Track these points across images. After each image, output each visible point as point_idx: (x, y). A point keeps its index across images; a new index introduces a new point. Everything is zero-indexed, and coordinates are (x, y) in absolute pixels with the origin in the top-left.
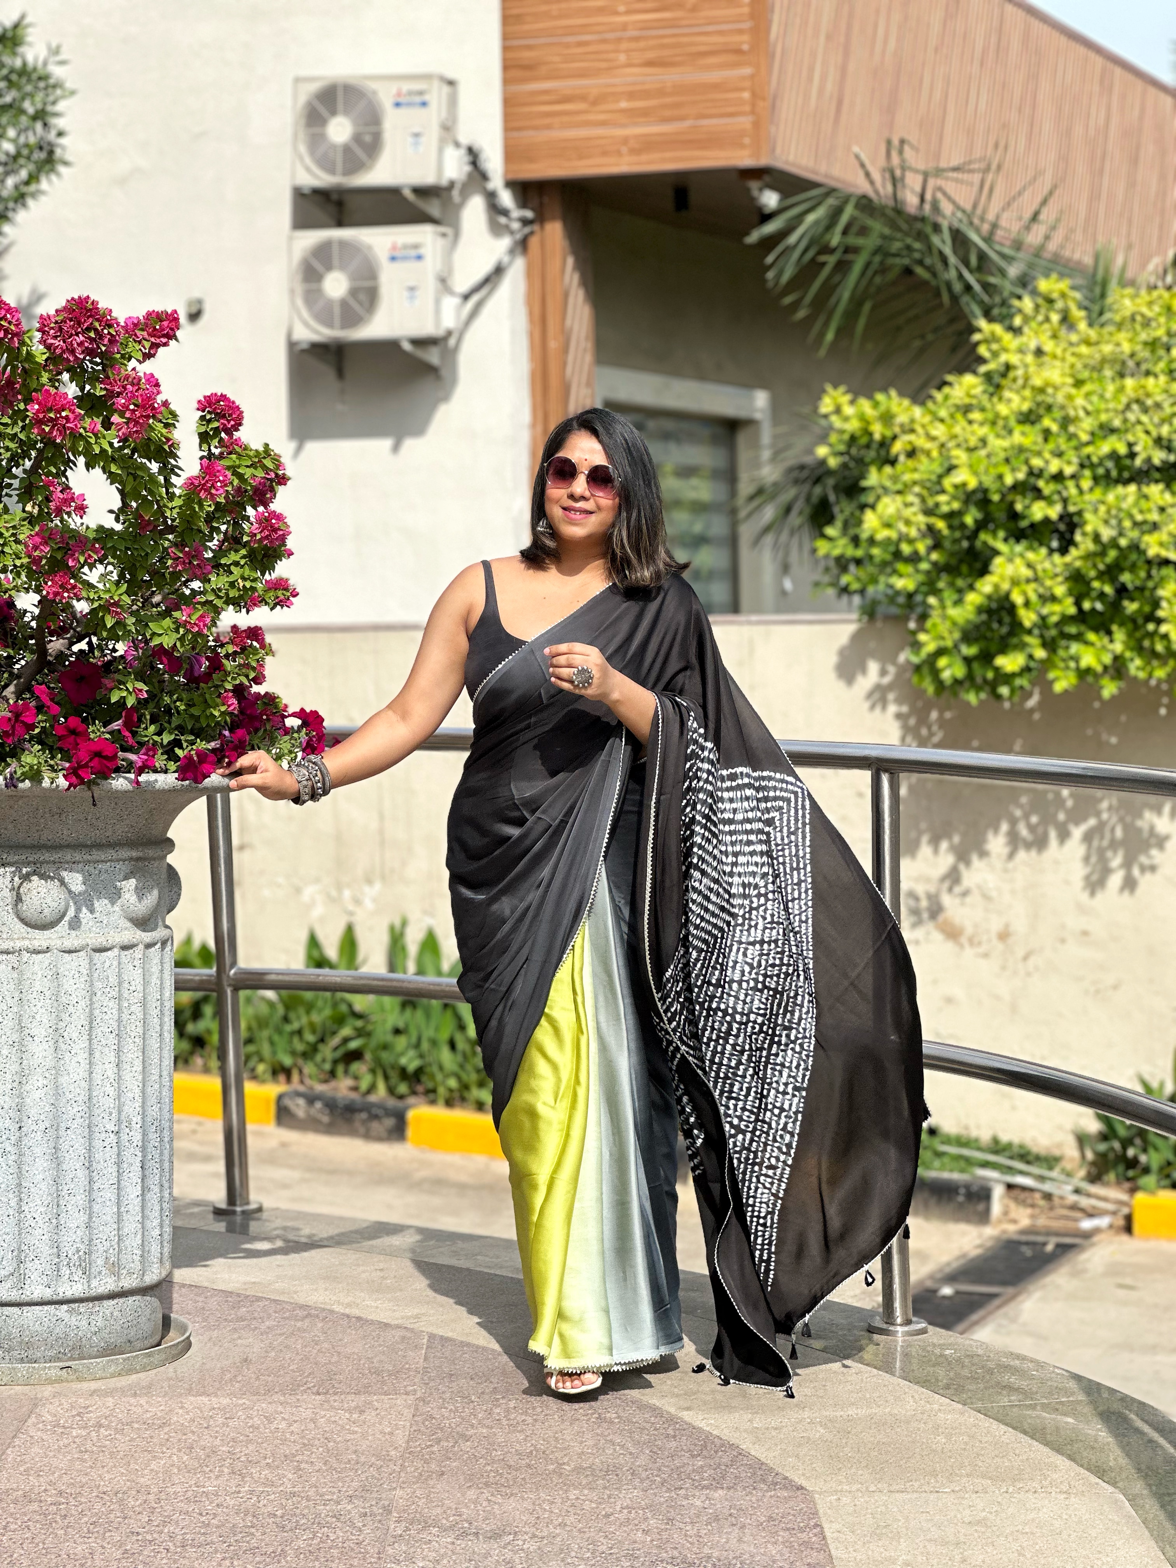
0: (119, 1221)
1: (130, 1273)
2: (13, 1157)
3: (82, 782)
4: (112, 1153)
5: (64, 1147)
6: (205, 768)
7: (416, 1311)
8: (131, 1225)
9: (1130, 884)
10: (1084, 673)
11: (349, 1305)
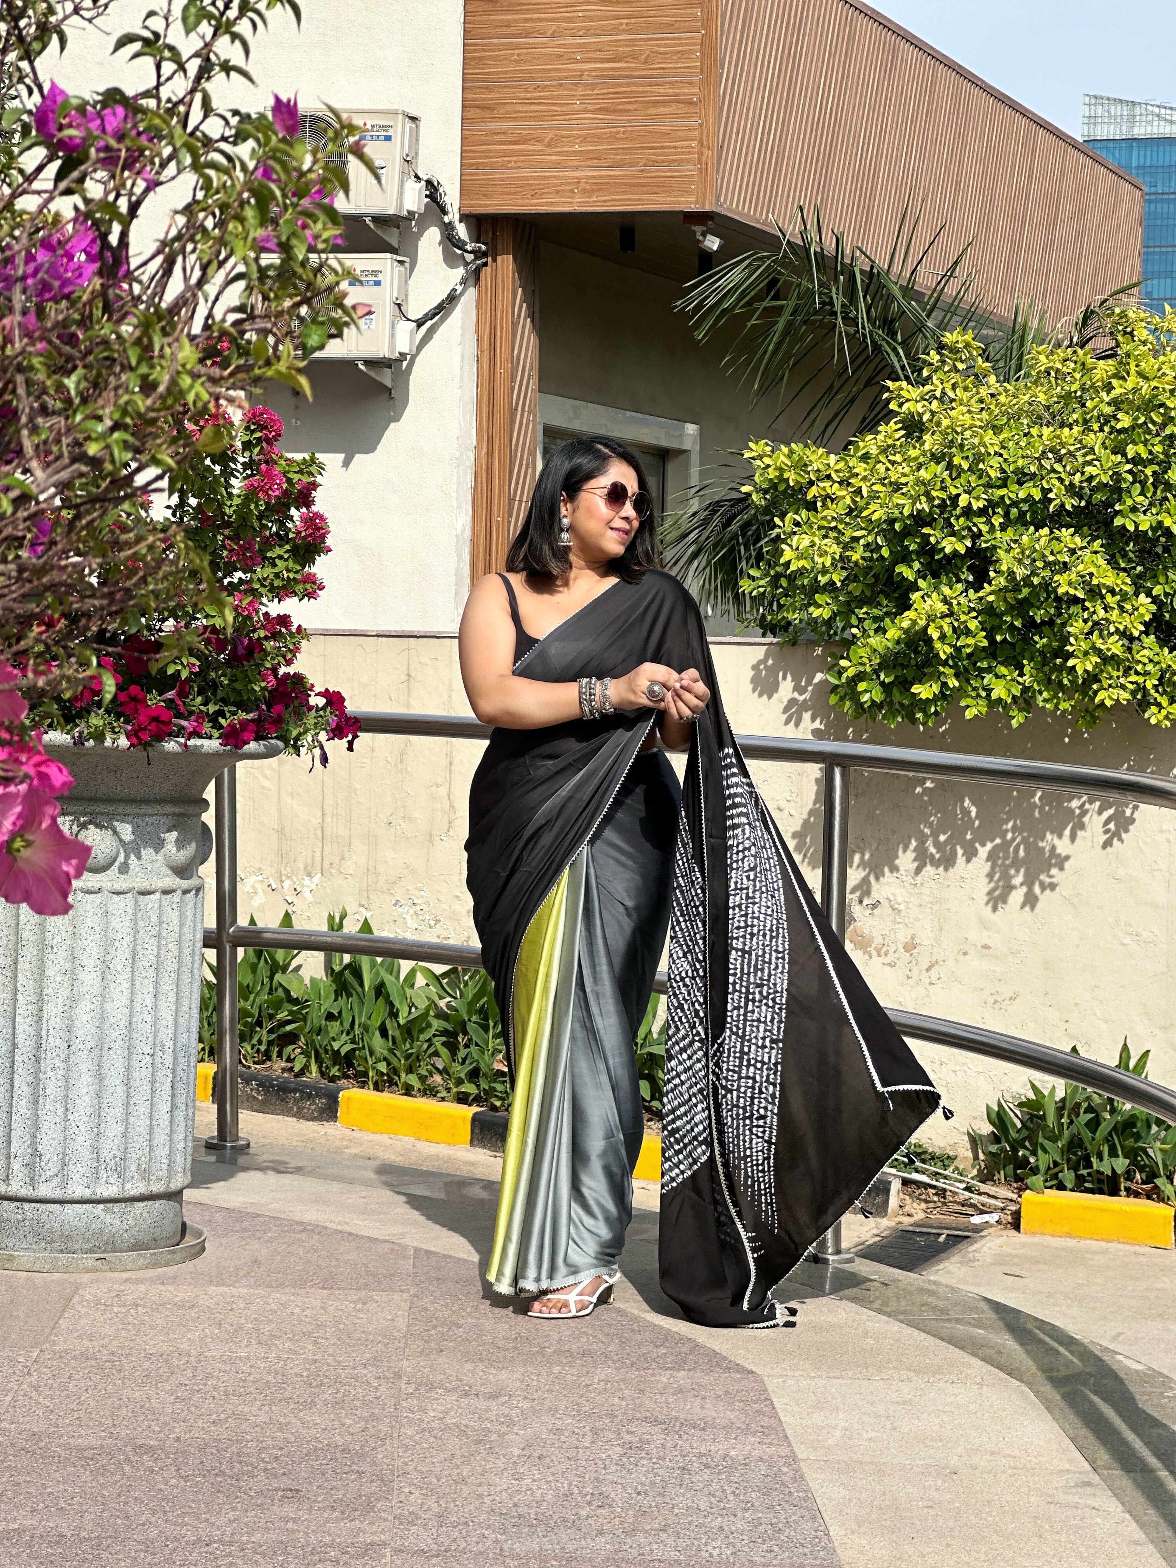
0: (151, 1133)
1: (158, 1180)
2: (62, 1072)
3: (140, 744)
4: (146, 1073)
5: (107, 1064)
6: (246, 735)
7: (401, 1230)
8: (161, 1137)
9: (1030, 901)
10: (993, 704)
11: (339, 1223)
